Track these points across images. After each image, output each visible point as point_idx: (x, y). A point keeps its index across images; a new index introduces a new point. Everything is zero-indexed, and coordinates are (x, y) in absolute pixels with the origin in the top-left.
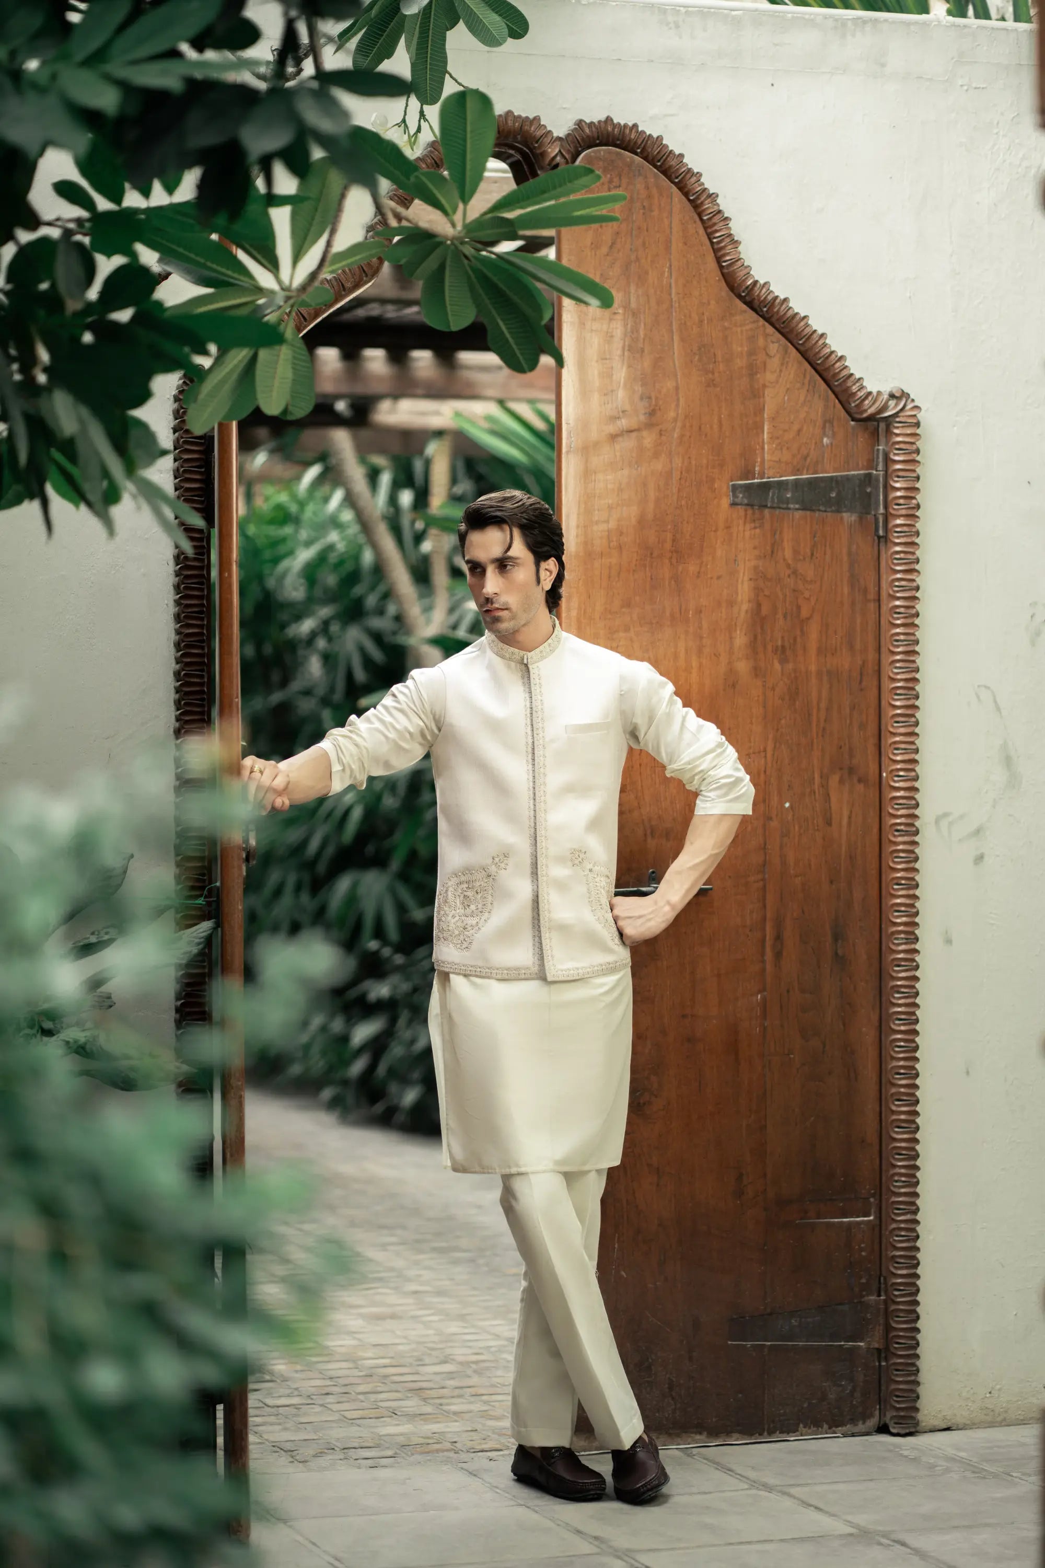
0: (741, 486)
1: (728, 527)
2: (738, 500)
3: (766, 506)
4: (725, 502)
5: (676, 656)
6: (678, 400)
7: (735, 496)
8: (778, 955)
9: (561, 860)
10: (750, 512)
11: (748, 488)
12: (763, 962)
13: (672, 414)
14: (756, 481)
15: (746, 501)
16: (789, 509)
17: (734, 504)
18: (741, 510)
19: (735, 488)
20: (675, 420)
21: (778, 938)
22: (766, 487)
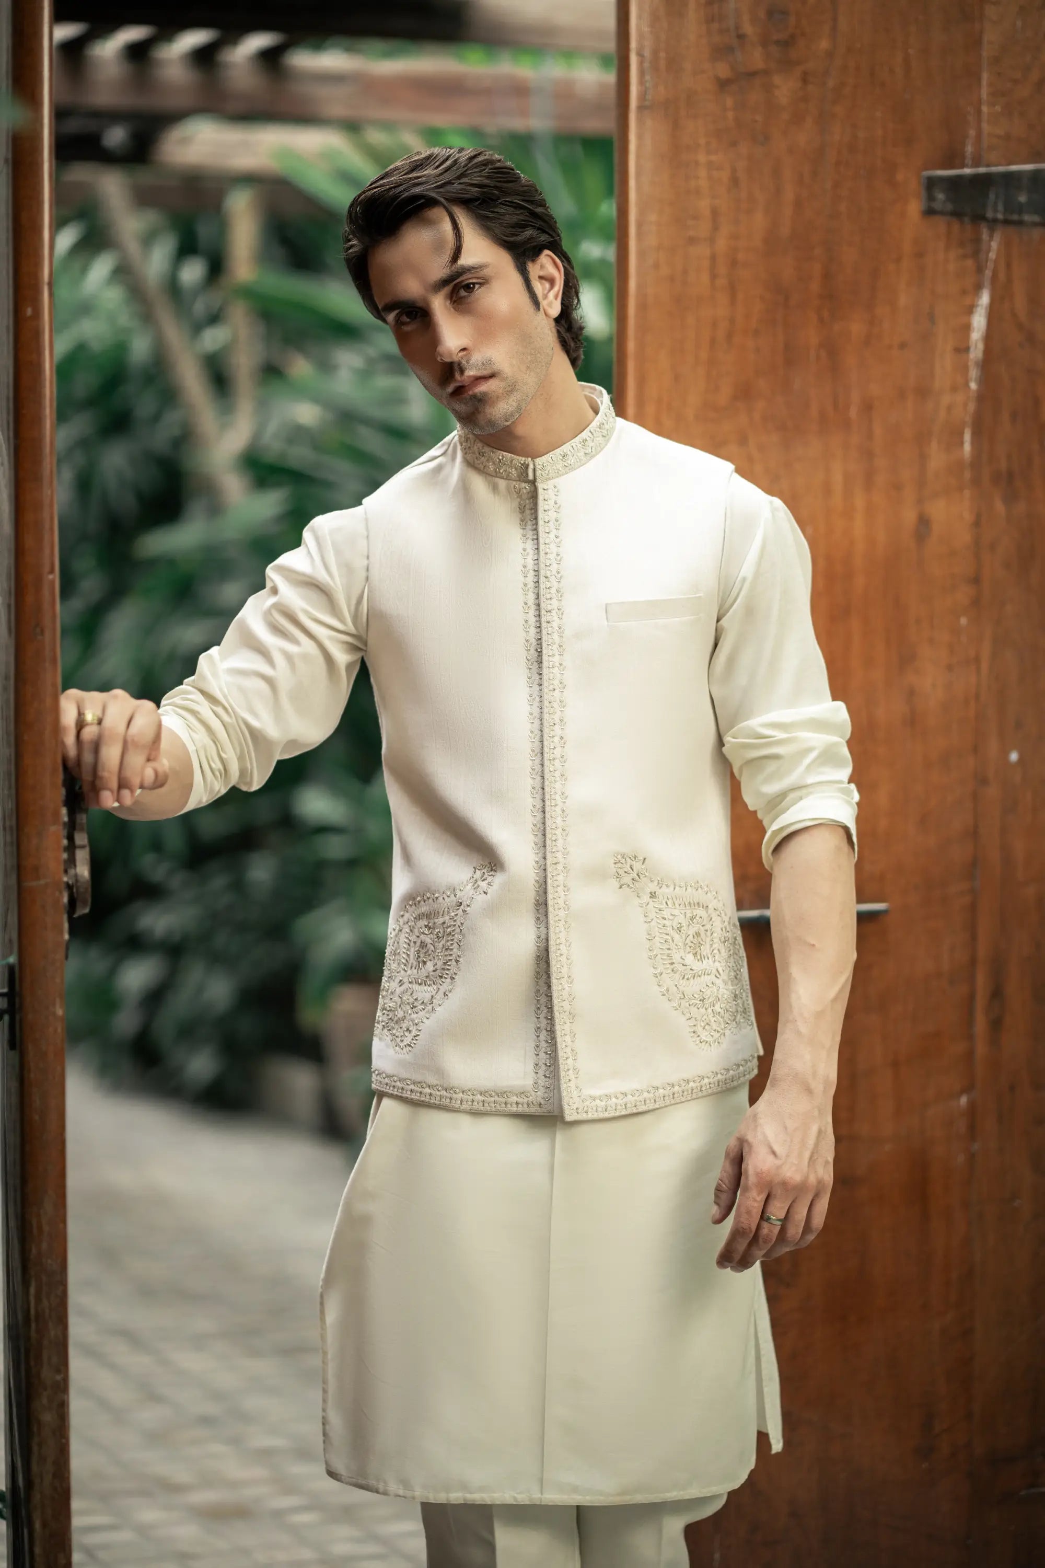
0: (942, 179)
1: (919, 255)
2: (937, 206)
3: (983, 218)
4: (914, 207)
5: (827, 490)
6: (835, 20)
7: (931, 198)
8: (996, 1025)
9: (595, 874)
10: (956, 226)
11: (954, 184)
12: (970, 1037)
13: (824, 44)
14: (967, 171)
15: (949, 207)
16: (1020, 223)
17: (930, 212)
18: (941, 223)
19: (931, 184)
20: (830, 55)
21: (997, 994)
22: (983, 183)
